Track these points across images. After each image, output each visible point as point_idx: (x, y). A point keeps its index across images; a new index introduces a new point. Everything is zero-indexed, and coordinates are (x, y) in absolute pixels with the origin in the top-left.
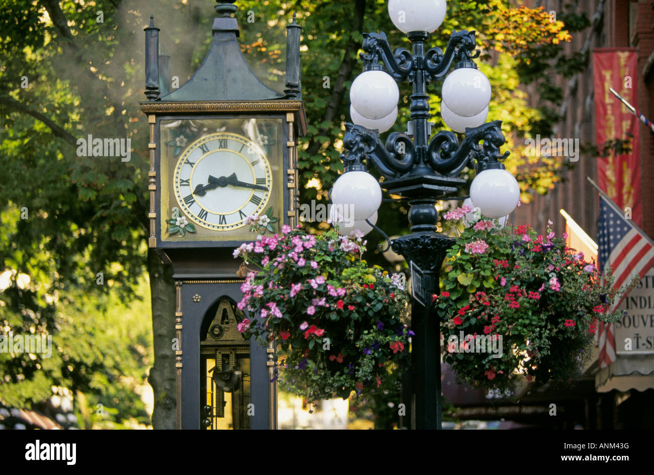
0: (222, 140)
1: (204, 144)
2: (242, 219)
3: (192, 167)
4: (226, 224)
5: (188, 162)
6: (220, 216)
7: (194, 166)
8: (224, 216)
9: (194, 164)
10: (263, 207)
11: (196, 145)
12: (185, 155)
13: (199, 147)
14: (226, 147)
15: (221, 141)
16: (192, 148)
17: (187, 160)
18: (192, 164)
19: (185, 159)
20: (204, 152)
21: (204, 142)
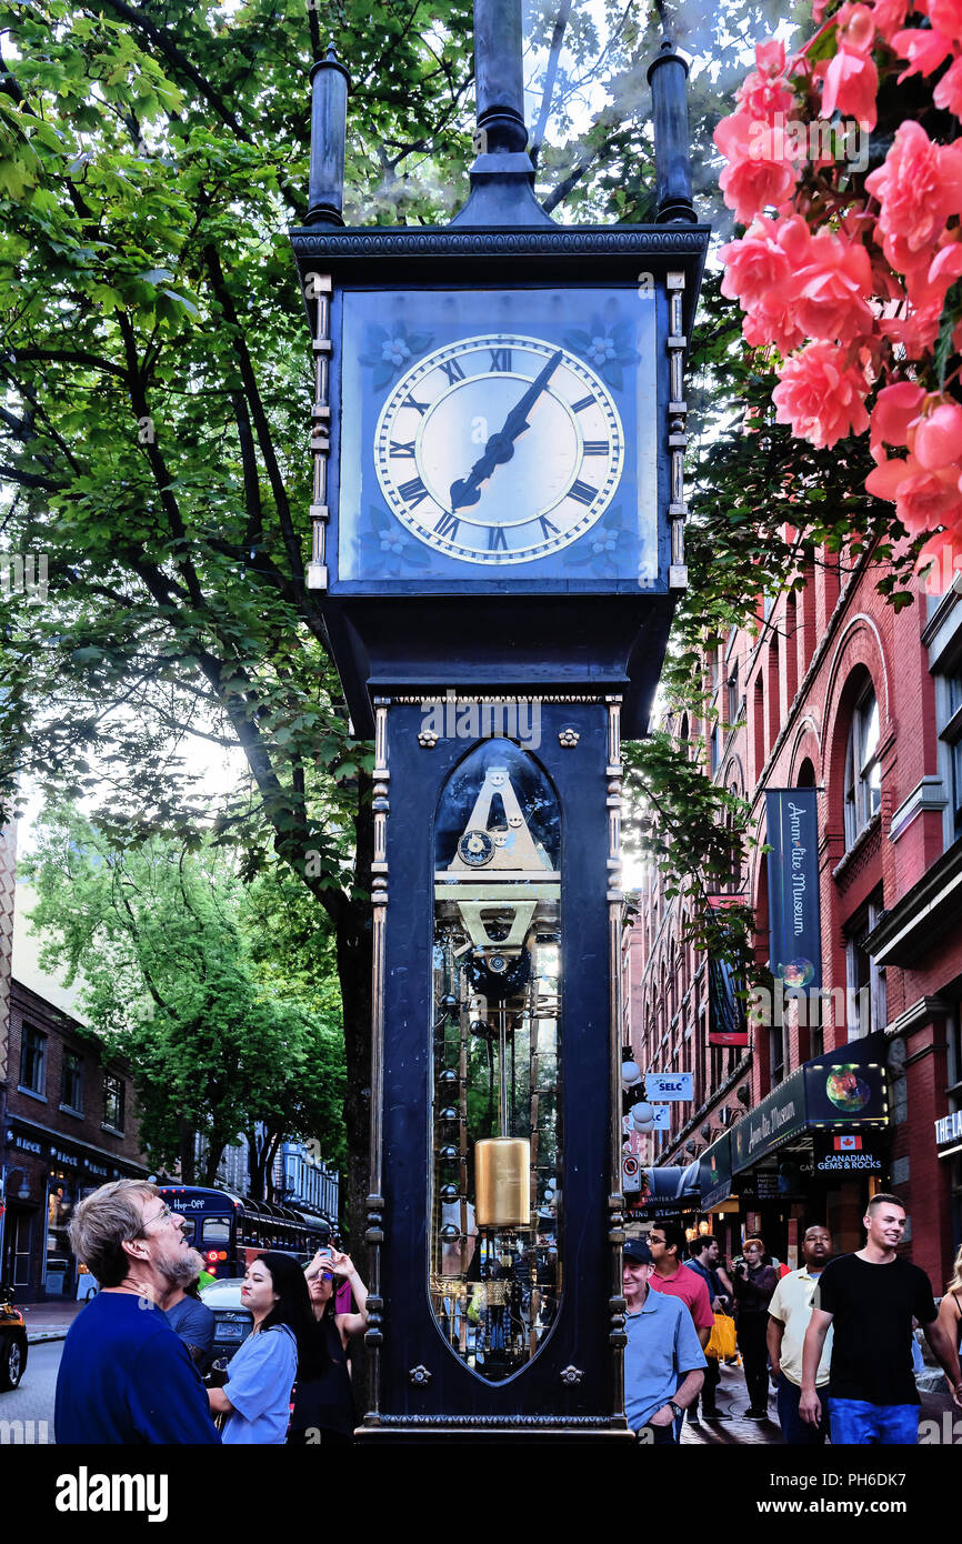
0: (499, 350)
1: (453, 360)
2: (547, 537)
3: (423, 414)
4: (505, 548)
5: (412, 404)
6: (492, 529)
7: (428, 412)
8: (501, 529)
9: (427, 406)
10: (601, 509)
11: (432, 362)
12: (405, 386)
13: (441, 367)
14: (507, 367)
15: (495, 355)
16: (422, 369)
17: (409, 396)
18: (421, 407)
19: (404, 393)
20: (453, 379)
21: (454, 356)
